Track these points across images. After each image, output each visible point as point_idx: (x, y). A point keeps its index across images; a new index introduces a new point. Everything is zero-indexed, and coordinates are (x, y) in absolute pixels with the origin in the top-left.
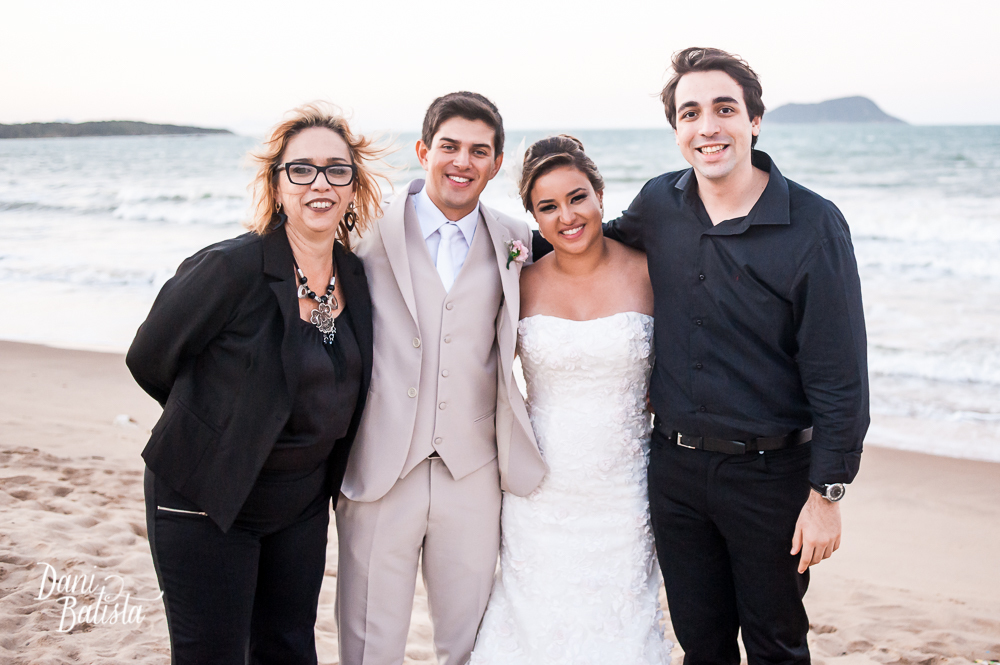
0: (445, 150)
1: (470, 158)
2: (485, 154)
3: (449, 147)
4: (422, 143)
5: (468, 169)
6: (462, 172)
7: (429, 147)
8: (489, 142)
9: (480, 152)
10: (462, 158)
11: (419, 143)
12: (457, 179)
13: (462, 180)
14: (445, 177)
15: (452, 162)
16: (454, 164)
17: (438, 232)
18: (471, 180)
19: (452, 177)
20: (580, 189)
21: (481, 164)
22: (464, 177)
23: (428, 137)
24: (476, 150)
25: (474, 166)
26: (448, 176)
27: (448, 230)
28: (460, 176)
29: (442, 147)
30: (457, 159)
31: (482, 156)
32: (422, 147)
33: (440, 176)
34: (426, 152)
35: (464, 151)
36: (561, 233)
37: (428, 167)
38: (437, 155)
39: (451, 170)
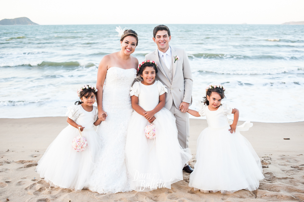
1: (164, 38)
2: (167, 37)
6: (163, 41)
8: (167, 34)
13: (163, 43)
17: (163, 55)
18: (165, 43)
21: (166, 39)
23: (155, 36)
24: (164, 36)
26: (160, 43)
29: (158, 37)
30: (161, 39)
32: (154, 39)
33: (158, 43)
34: (155, 39)
35: (162, 37)
36: (126, 49)
37: (156, 42)
38: (157, 39)
39: (160, 42)
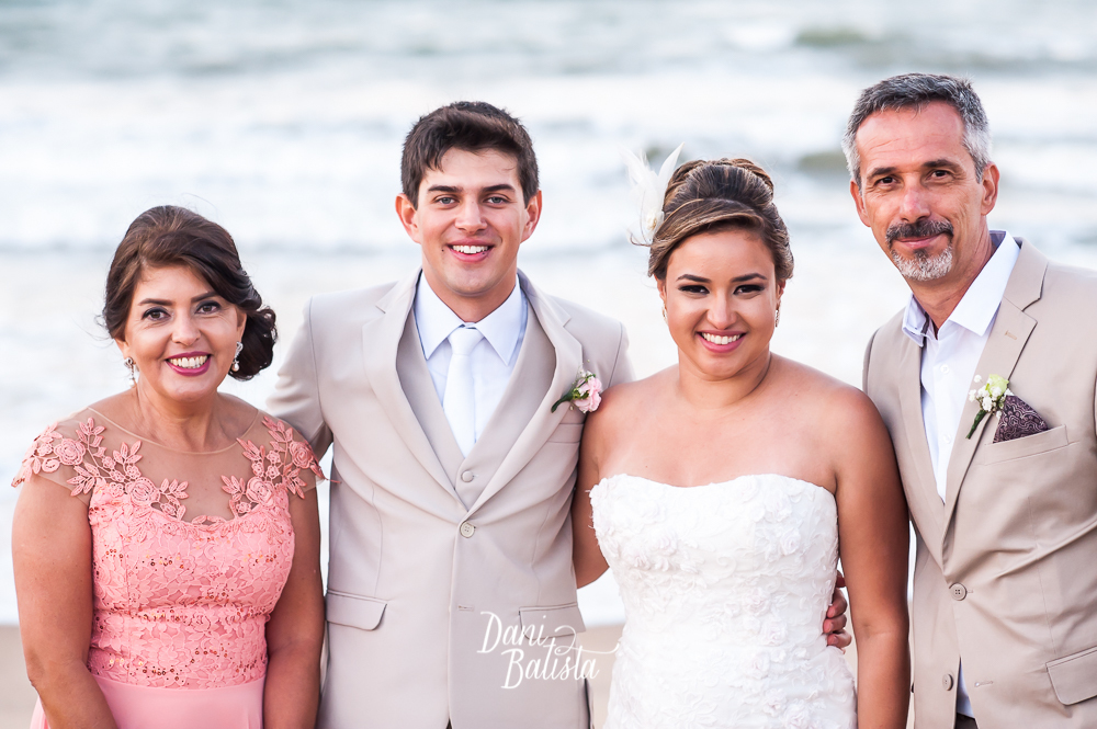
0: (441, 204)
1: (482, 211)
2: (507, 201)
3: (445, 200)
4: (404, 197)
5: (480, 231)
6: (475, 235)
7: (415, 204)
8: (512, 180)
9: (497, 200)
10: (468, 214)
11: (399, 199)
12: (466, 249)
13: (474, 250)
14: (448, 250)
15: (453, 223)
16: (458, 225)
17: (446, 341)
18: (490, 247)
19: (457, 248)
20: (756, 275)
21: (500, 218)
22: (477, 244)
23: (411, 186)
24: (491, 196)
25: (489, 224)
26: (451, 246)
27: (462, 338)
28: (470, 245)
29: (435, 200)
30: (459, 216)
31: (501, 204)
32: (406, 205)
33: (437, 249)
34: (410, 214)
35: (469, 201)
36: (701, 334)
37: (419, 236)
38: (429, 214)
39: (454, 236)
